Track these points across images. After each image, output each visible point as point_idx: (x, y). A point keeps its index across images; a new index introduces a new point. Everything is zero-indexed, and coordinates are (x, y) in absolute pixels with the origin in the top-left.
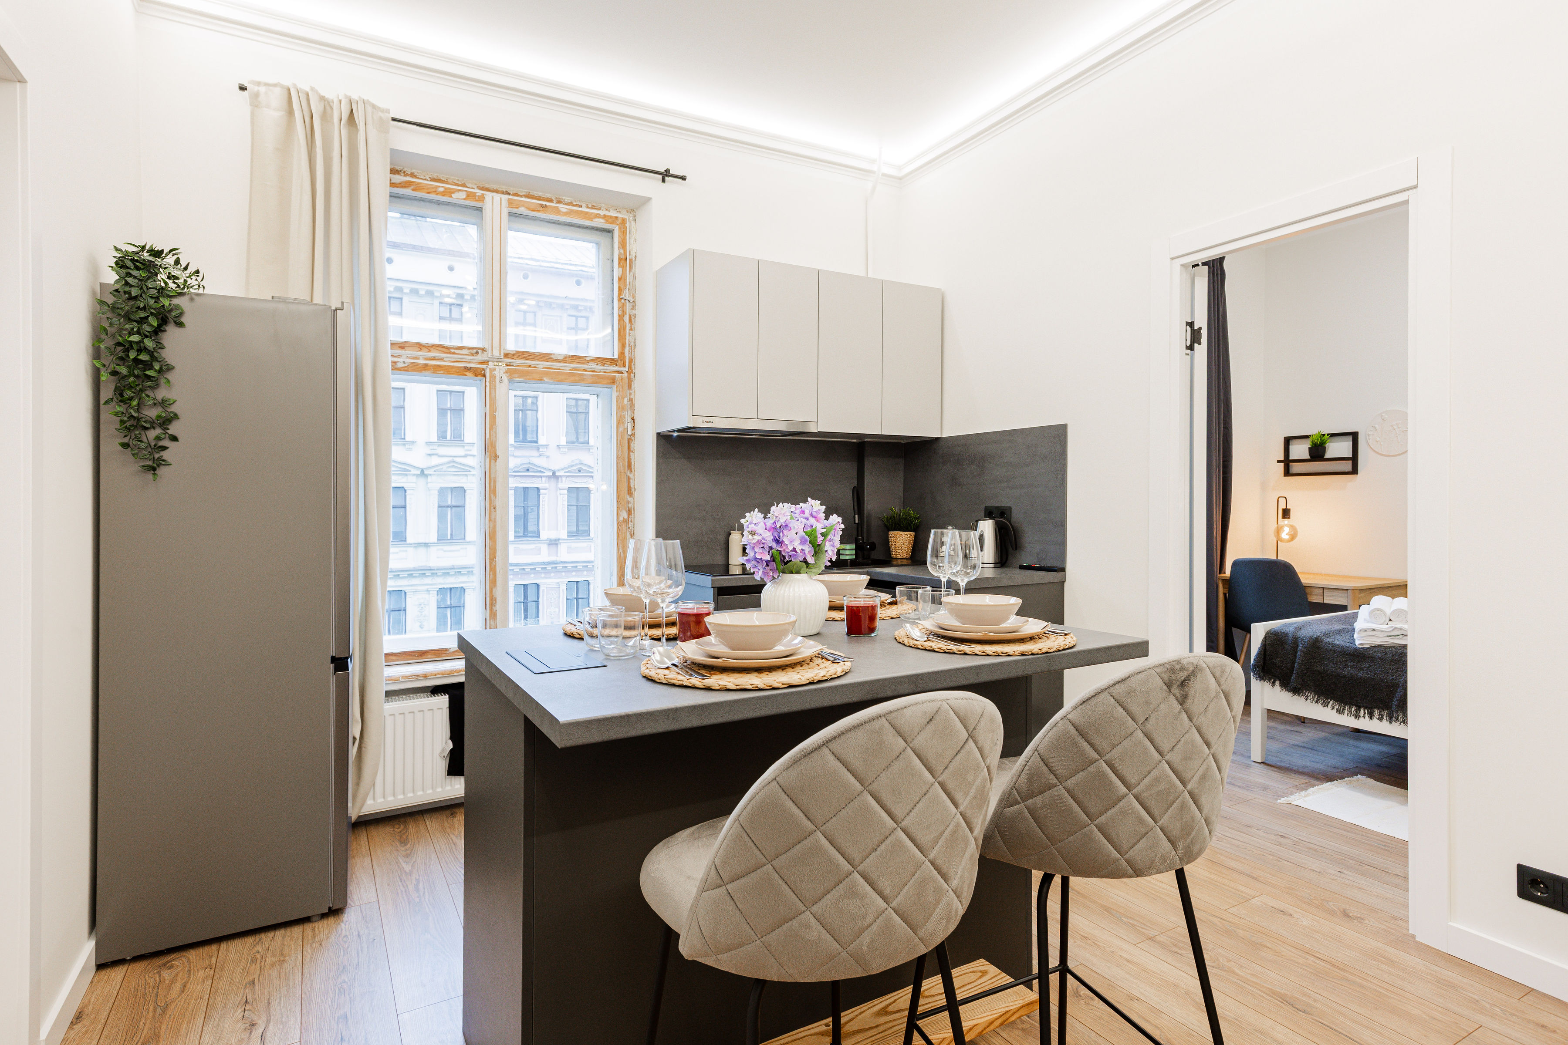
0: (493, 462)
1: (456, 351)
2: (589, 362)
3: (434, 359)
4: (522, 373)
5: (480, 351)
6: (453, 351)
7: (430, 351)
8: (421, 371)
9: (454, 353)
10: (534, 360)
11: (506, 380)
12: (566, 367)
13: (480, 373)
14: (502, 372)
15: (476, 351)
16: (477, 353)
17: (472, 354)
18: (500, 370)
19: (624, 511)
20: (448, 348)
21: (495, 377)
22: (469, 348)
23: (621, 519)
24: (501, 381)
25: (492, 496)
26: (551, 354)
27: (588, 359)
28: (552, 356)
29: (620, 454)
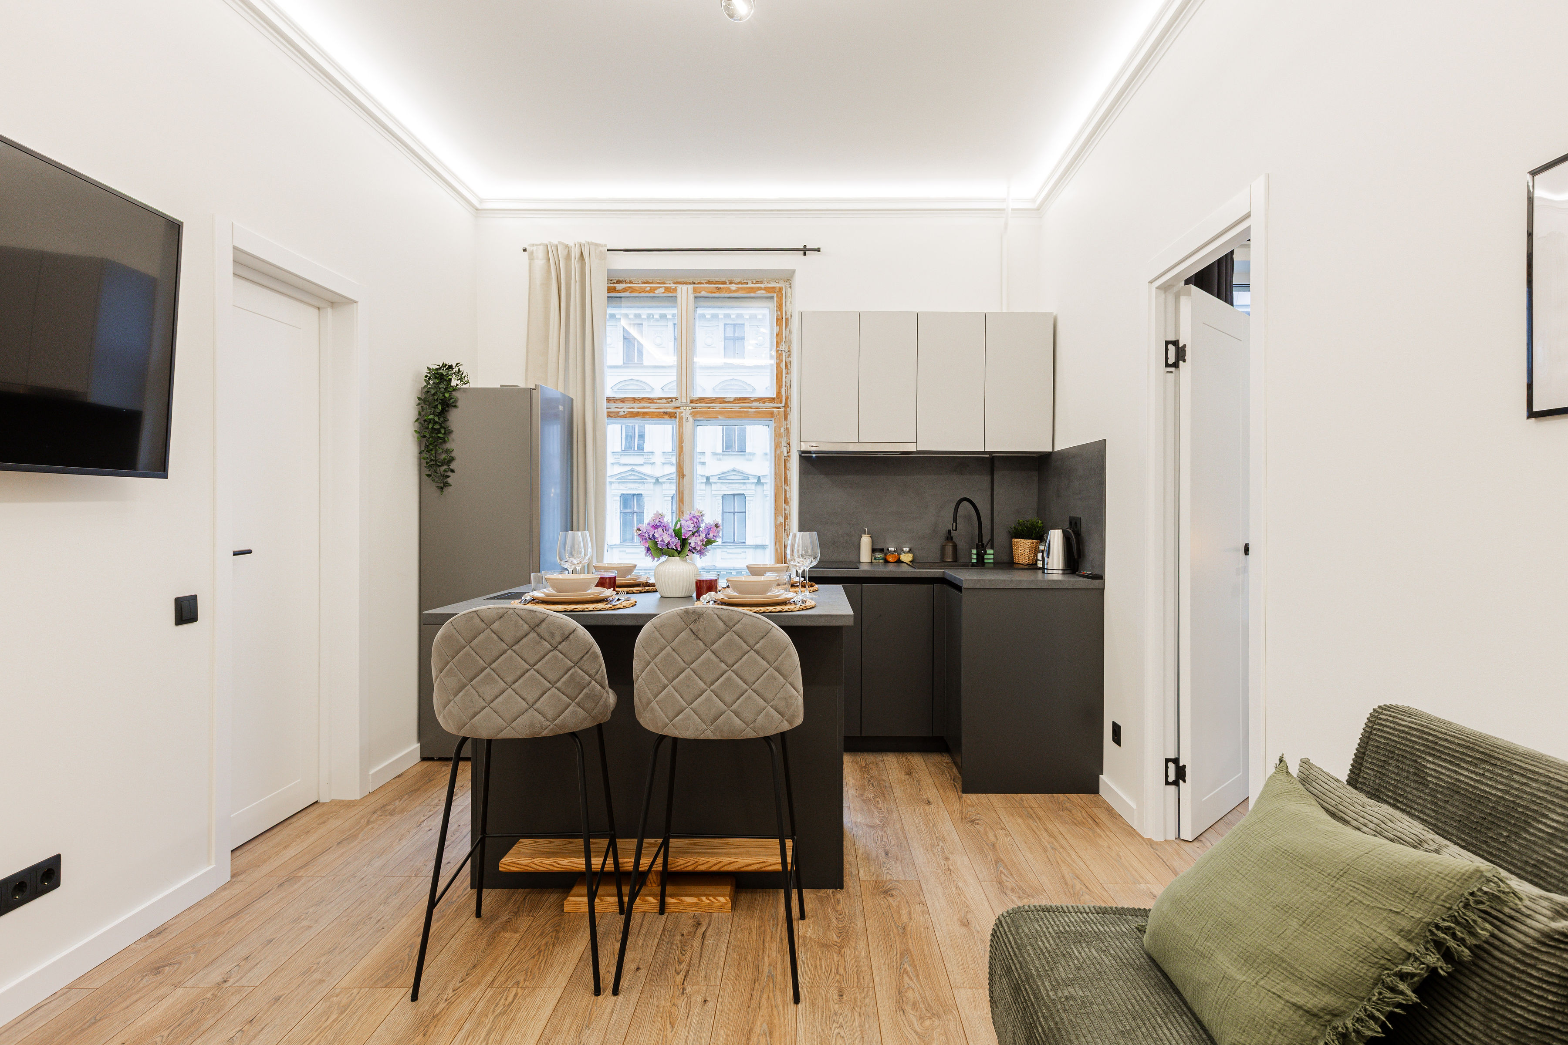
0: (681, 479)
1: (658, 401)
2: (752, 401)
3: (644, 408)
4: (702, 414)
5: (674, 400)
6: (655, 401)
7: (640, 402)
8: (635, 417)
9: (656, 403)
10: (712, 403)
11: (691, 419)
12: (736, 407)
13: (672, 416)
14: (688, 414)
15: (670, 400)
16: (672, 401)
17: (668, 403)
18: (686, 412)
19: (781, 517)
20: (652, 399)
21: (682, 418)
22: (666, 398)
23: (778, 523)
24: (687, 420)
25: (681, 504)
26: (724, 398)
27: (752, 399)
28: (725, 399)
29: (778, 471)
